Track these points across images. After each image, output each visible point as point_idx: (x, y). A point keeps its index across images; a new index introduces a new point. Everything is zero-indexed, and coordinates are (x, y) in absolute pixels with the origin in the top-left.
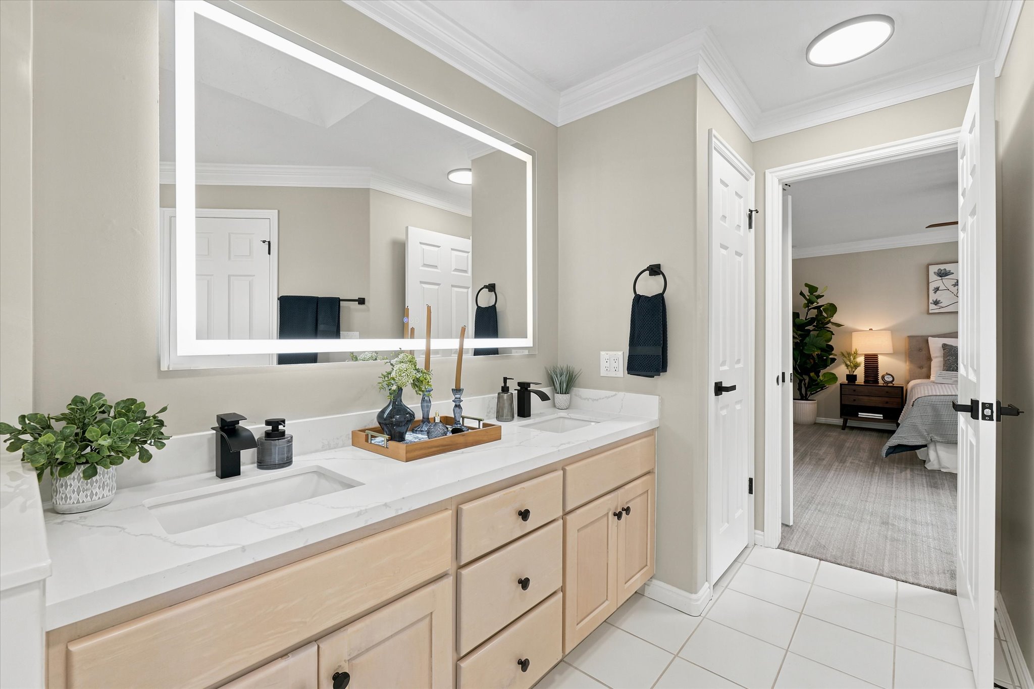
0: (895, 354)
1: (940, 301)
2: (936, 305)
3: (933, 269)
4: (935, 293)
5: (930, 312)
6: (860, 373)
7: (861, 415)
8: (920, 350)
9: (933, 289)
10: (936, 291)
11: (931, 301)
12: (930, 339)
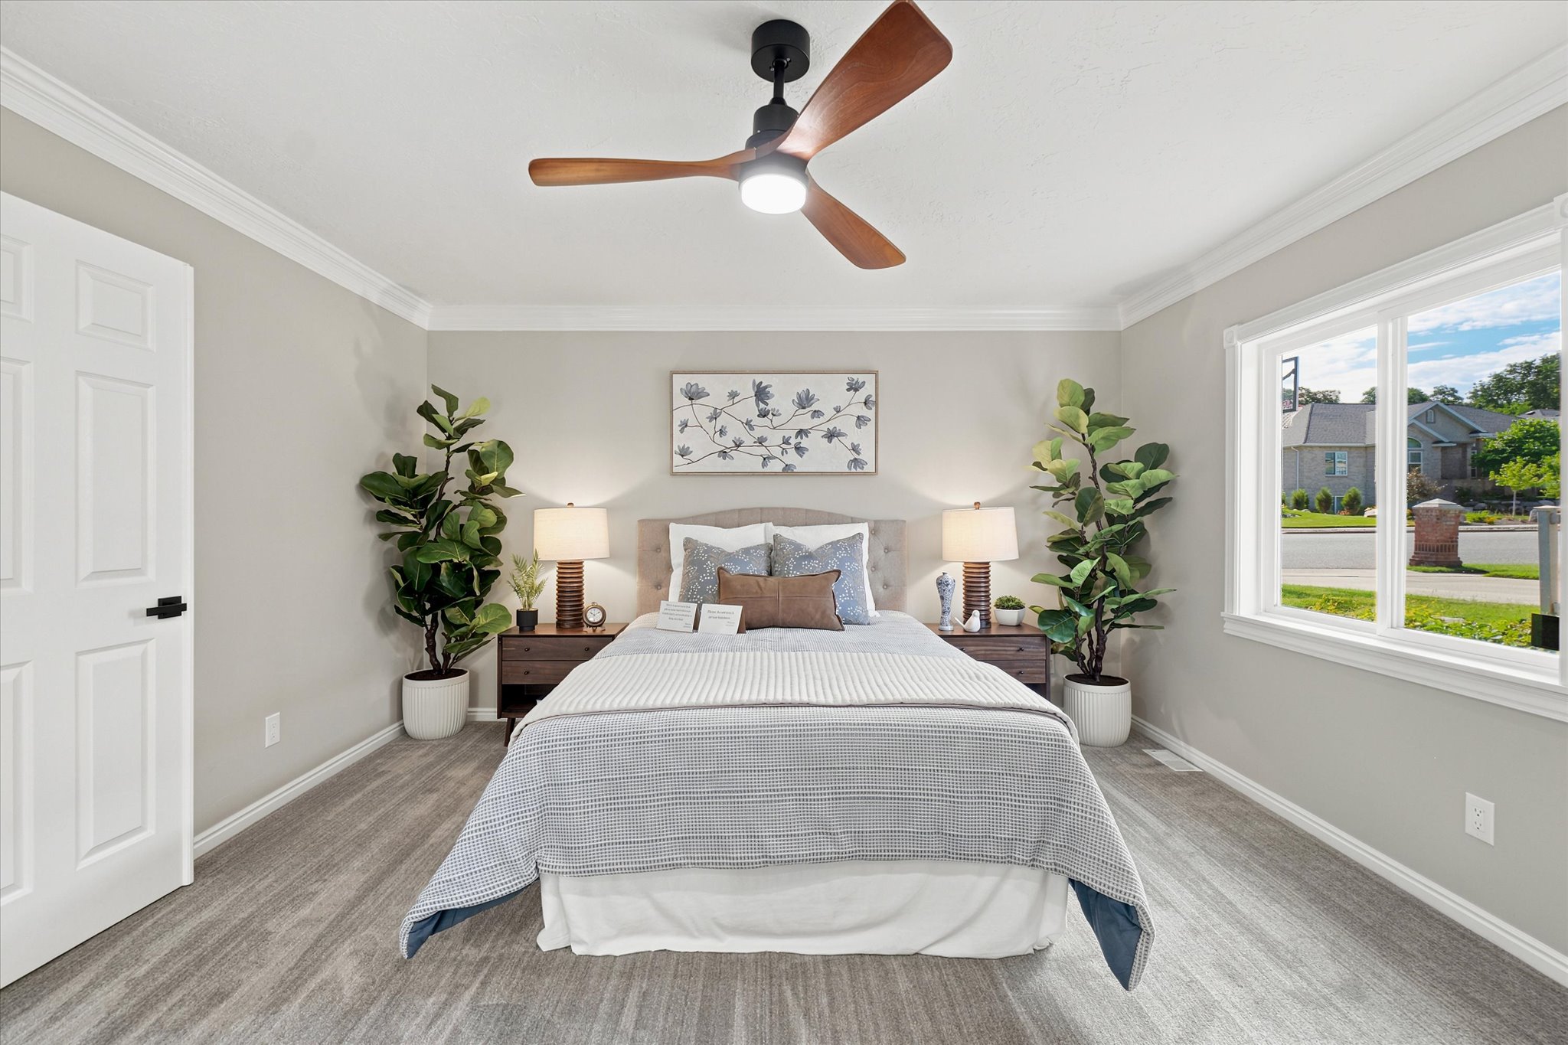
0: (613, 557)
1: (688, 448)
2: (682, 456)
3: (680, 382)
4: (682, 431)
5: (675, 470)
6: (546, 605)
8: (657, 549)
9: (679, 423)
10: (683, 429)
11: (675, 448)
12: (672, 526)
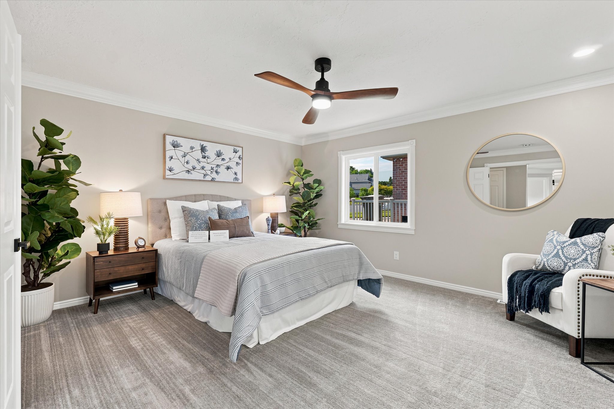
1: (173, 168)
2: (170, 171)
3: (169, 139)
5: (167, 177)
7: (116, 288)
8: (160, 212)
9: (169, 157)
10: (171, 159)
11: (167, 167)
12: (168, 201)
